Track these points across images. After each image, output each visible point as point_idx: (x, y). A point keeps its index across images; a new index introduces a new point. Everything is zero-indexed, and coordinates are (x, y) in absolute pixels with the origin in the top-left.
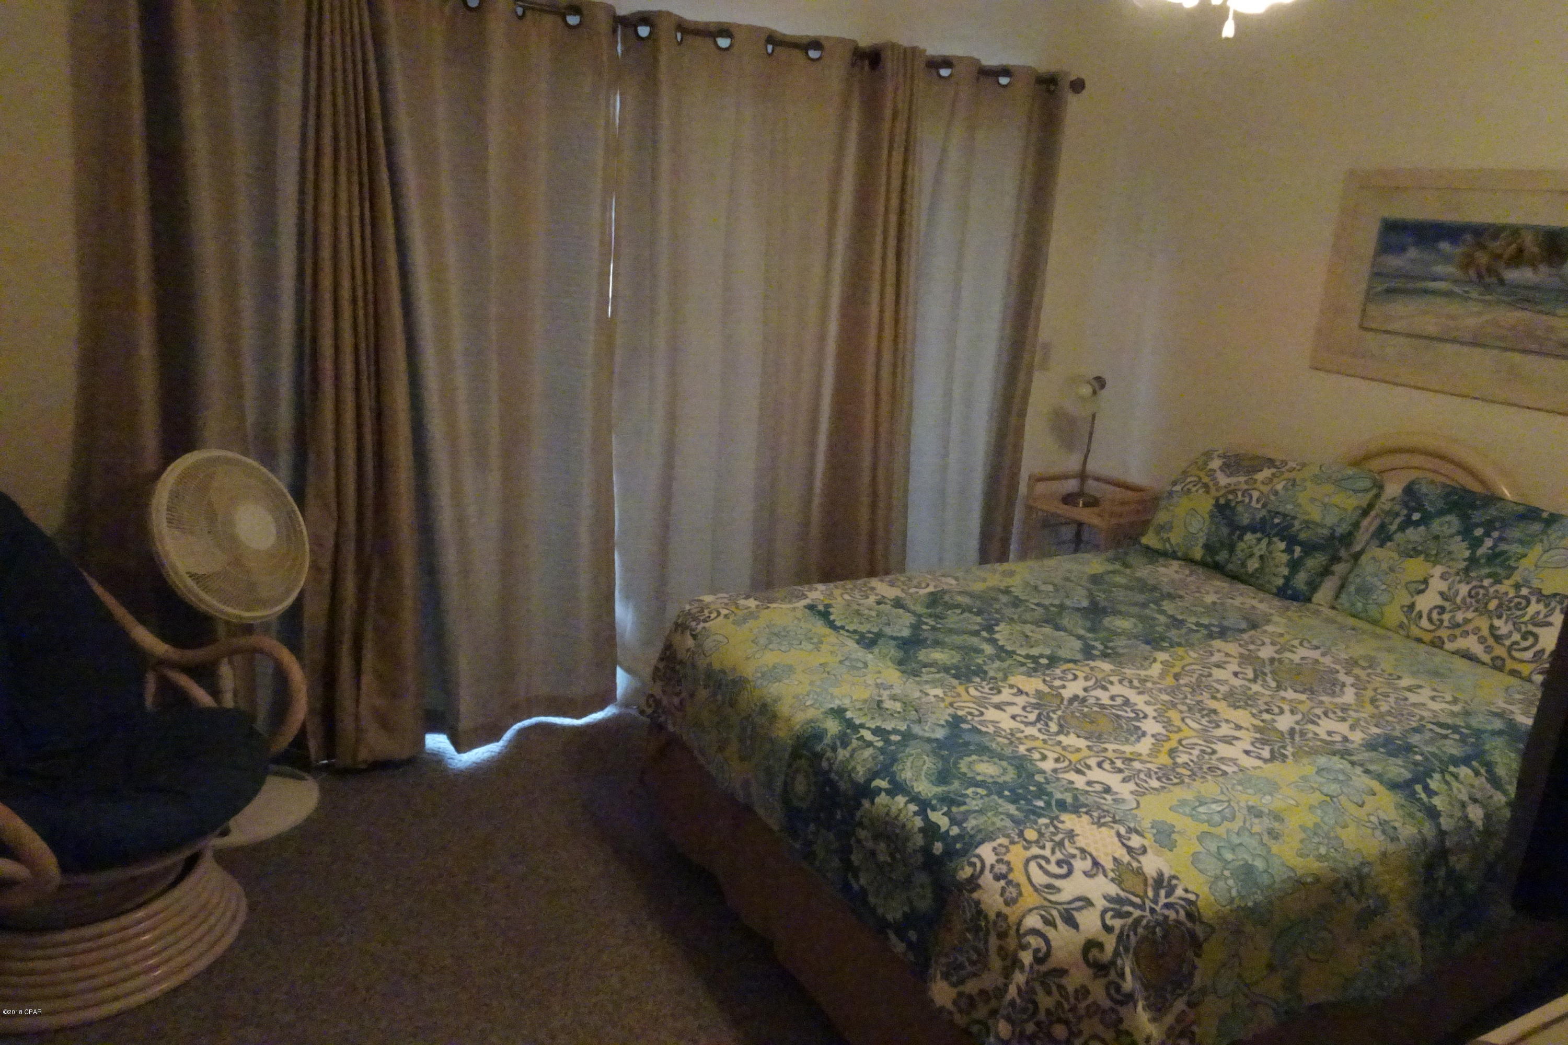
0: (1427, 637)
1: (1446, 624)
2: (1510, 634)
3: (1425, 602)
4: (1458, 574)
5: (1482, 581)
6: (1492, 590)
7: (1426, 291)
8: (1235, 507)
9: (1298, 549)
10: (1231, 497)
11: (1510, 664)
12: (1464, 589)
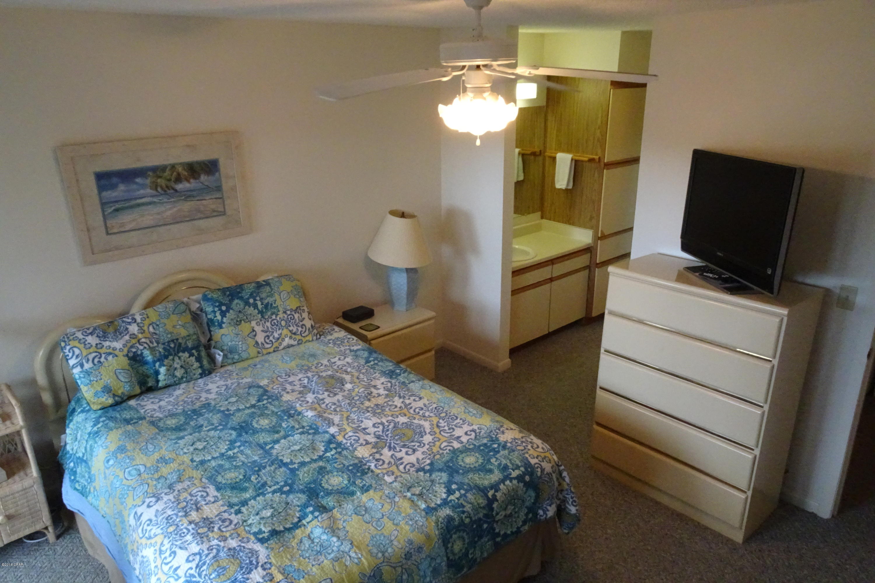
0: (271, 350)
1: (274, 341)
2: (298, 329)
3: (260, 338)
4: (261, 320)
5: (271, 318)
6: (278, 318)
7: (139, 205)
8: (142, 353)
9: (194, 351)
10: (134, 350)
11: (304, 340)
12: (268, 324)
